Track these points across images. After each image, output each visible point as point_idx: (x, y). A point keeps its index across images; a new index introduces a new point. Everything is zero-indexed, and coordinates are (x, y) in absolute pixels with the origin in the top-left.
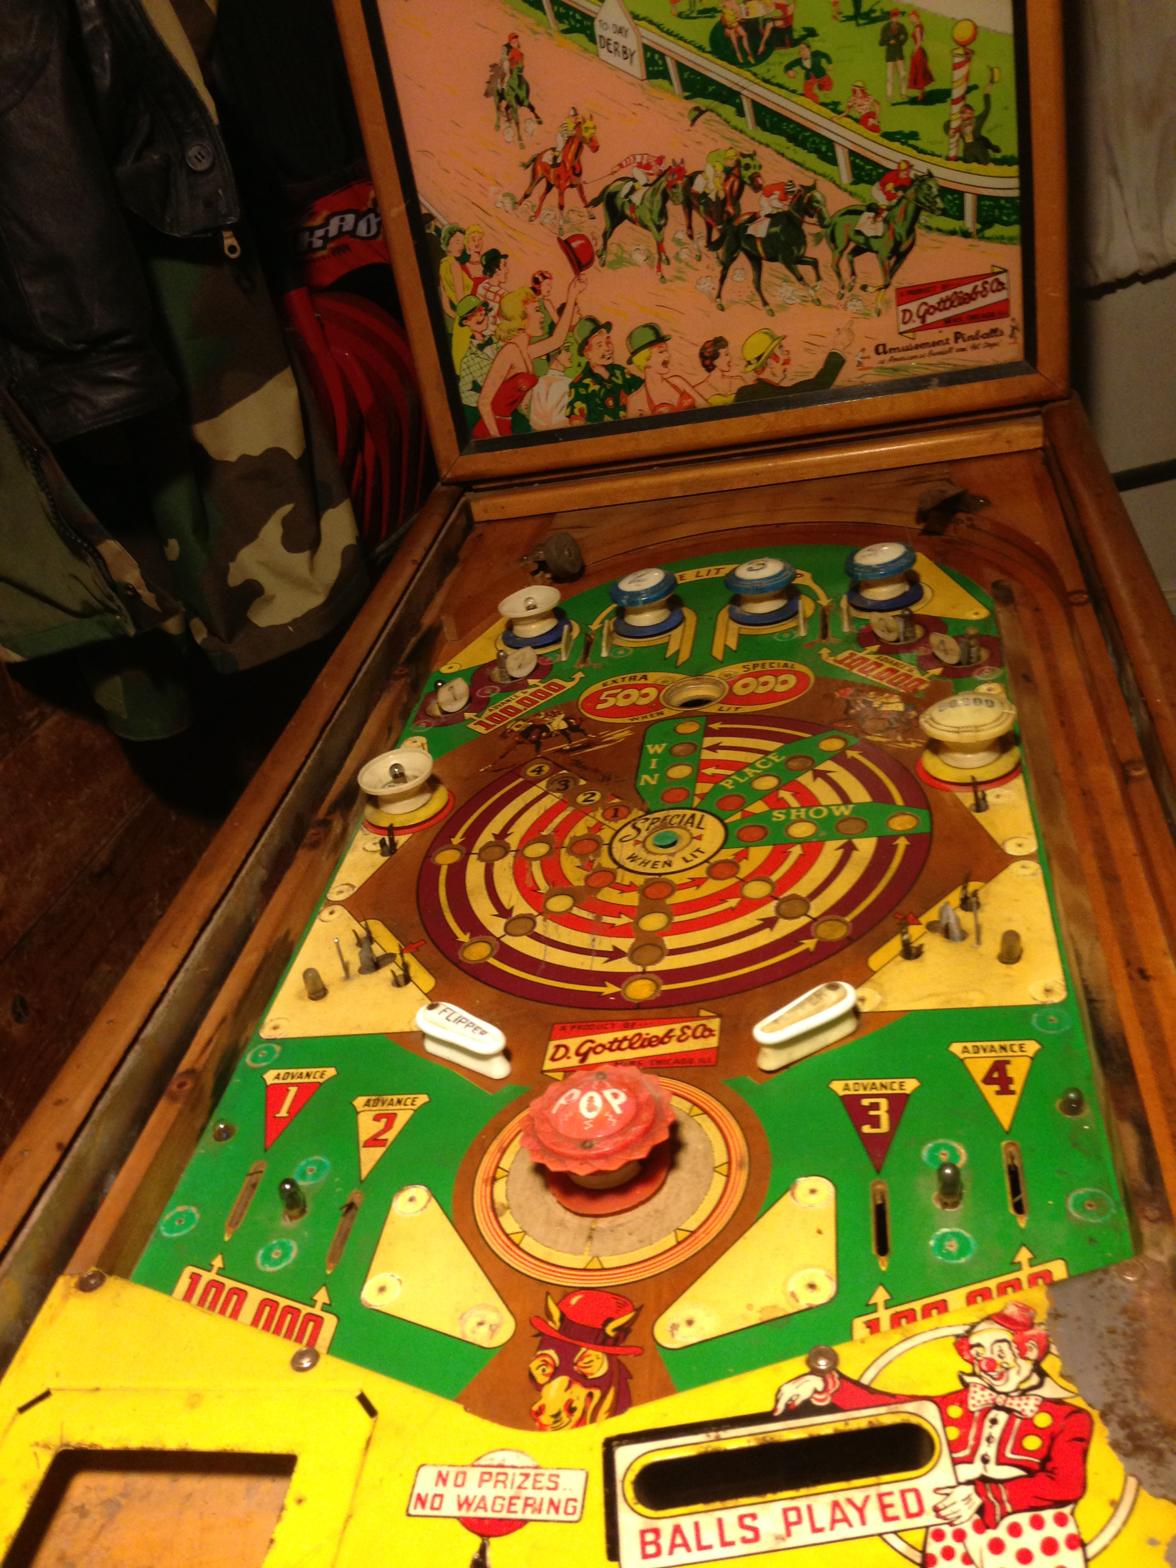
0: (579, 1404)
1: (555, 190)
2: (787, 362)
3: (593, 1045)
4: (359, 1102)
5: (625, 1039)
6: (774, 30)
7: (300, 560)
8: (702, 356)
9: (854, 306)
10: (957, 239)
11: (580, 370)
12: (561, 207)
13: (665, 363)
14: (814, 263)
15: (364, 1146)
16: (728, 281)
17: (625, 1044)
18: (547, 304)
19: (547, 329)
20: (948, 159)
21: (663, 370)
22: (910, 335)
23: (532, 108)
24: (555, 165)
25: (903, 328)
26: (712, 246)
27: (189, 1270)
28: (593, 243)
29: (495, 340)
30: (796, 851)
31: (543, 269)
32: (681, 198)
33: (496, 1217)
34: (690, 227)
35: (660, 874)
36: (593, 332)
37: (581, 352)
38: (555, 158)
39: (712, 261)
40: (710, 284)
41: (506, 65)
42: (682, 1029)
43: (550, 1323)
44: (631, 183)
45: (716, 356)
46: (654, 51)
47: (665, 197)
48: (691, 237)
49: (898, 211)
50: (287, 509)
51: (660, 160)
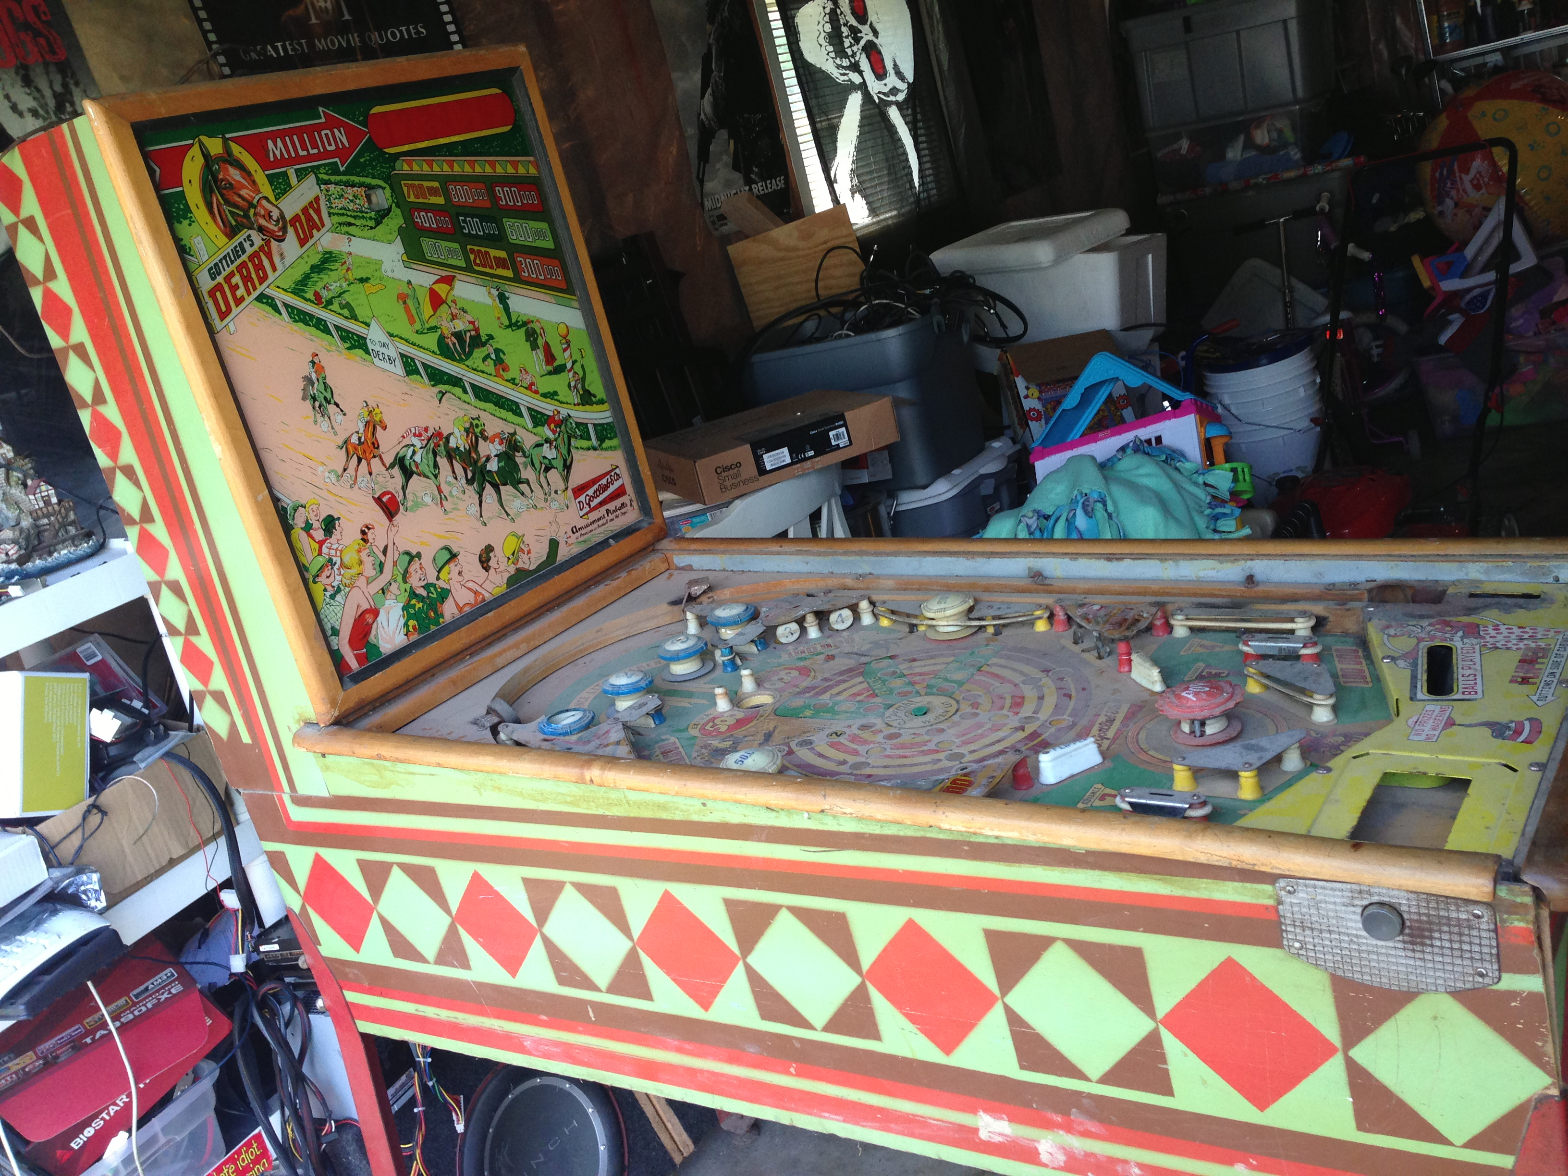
1: (364, 462)
2: (529, 552)
6: (471, 337)
8: (481, 561)
9: (555, 505)
10: (591, 452)
12: (371, 474)
13: (460, 573)
14: (527, 482)
16: (483, 504)
18: (375, 549)
19: (378, 569)
20: (575, 405)
21: (461, 578)
22: (586, 517)
23: (337, 405)
24: (360, 443)
25: (582, 513)
26: (469, 482)
28: (397, 495)
29: (342, 588)
31: (368, 523)
32: (445, 453)
34: (454, 472)
36: (409, 563)
37: (405, 582)
38: (360, 438)
39: (471, 491)
40: (474, 509)
41: (314, 376)
44: (412, 448)
45: (489, 559)
46: (407, 357)
47: (435, 454)
48: (456, 478)
49: (560, 439)
51: (426, 430)
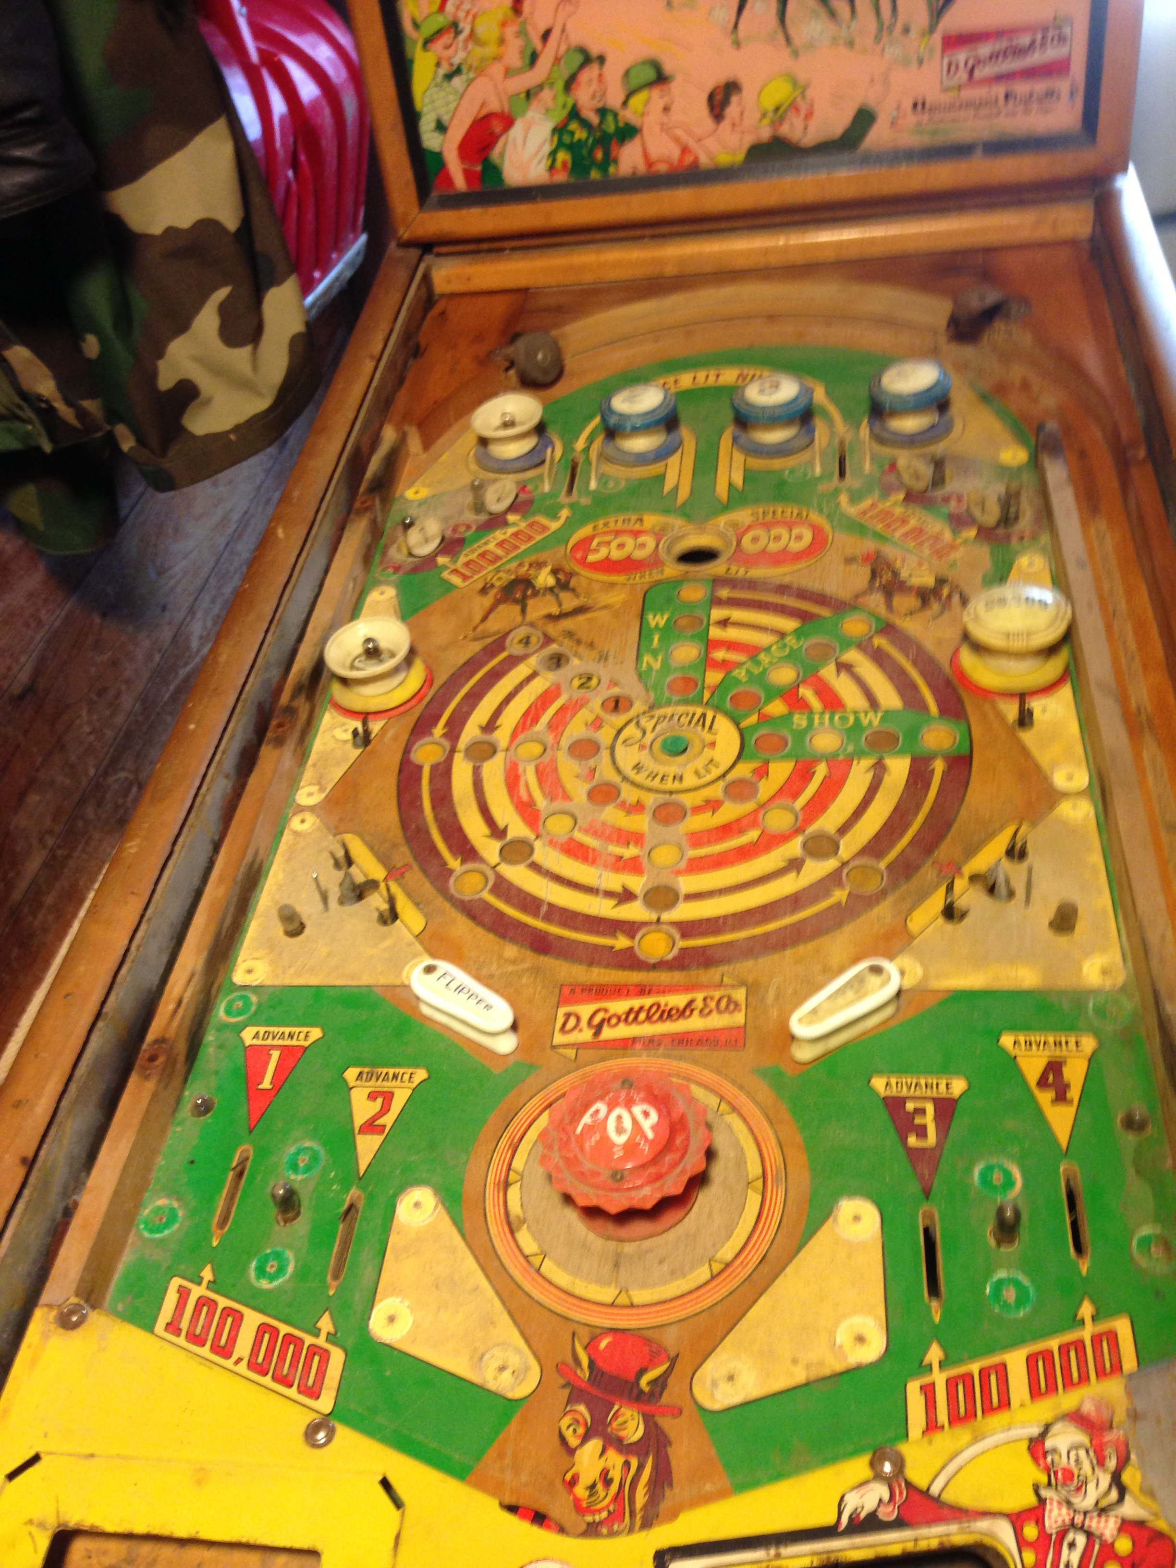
0: (616, 1474)
2: (809, 115)
3: (607, 1016)
4: (351, 1074)
5: (641, 1008)
7: (240, 356)
8: (710, 102)
9: (893, 53)
11: (565, 113)
13: (666, 109)
15: (360, 1132)
16: (746, 13)
17: (642, 1016)
18: (529, 28)
19: (527, 60)
21: (665, 118)
22: (956, 90)
25: (948, 82)
27: (176, 1282)
29: (465, 70)
30: (821, 771)
33: (512, 1233)
35: (671, 793)
36: (582, 66)
37: (567, 90)
40: (725, 15)
42: (705, 999)
43: (579, 1372)
45: (727, 103)
50: (223, 293)
